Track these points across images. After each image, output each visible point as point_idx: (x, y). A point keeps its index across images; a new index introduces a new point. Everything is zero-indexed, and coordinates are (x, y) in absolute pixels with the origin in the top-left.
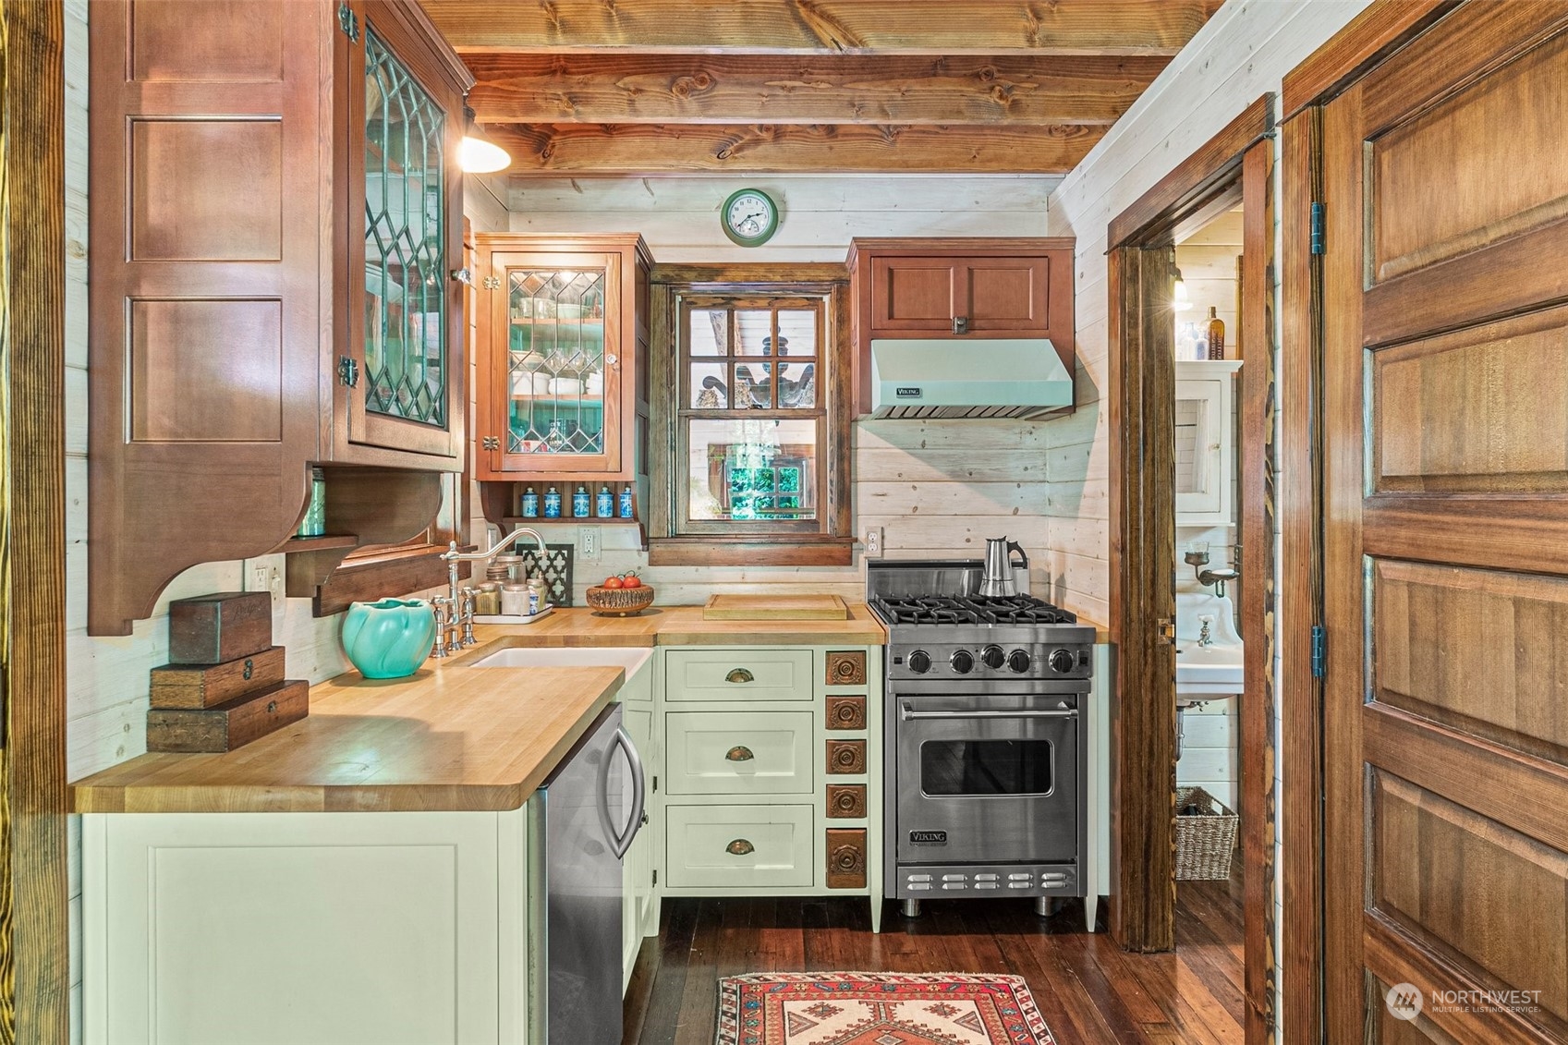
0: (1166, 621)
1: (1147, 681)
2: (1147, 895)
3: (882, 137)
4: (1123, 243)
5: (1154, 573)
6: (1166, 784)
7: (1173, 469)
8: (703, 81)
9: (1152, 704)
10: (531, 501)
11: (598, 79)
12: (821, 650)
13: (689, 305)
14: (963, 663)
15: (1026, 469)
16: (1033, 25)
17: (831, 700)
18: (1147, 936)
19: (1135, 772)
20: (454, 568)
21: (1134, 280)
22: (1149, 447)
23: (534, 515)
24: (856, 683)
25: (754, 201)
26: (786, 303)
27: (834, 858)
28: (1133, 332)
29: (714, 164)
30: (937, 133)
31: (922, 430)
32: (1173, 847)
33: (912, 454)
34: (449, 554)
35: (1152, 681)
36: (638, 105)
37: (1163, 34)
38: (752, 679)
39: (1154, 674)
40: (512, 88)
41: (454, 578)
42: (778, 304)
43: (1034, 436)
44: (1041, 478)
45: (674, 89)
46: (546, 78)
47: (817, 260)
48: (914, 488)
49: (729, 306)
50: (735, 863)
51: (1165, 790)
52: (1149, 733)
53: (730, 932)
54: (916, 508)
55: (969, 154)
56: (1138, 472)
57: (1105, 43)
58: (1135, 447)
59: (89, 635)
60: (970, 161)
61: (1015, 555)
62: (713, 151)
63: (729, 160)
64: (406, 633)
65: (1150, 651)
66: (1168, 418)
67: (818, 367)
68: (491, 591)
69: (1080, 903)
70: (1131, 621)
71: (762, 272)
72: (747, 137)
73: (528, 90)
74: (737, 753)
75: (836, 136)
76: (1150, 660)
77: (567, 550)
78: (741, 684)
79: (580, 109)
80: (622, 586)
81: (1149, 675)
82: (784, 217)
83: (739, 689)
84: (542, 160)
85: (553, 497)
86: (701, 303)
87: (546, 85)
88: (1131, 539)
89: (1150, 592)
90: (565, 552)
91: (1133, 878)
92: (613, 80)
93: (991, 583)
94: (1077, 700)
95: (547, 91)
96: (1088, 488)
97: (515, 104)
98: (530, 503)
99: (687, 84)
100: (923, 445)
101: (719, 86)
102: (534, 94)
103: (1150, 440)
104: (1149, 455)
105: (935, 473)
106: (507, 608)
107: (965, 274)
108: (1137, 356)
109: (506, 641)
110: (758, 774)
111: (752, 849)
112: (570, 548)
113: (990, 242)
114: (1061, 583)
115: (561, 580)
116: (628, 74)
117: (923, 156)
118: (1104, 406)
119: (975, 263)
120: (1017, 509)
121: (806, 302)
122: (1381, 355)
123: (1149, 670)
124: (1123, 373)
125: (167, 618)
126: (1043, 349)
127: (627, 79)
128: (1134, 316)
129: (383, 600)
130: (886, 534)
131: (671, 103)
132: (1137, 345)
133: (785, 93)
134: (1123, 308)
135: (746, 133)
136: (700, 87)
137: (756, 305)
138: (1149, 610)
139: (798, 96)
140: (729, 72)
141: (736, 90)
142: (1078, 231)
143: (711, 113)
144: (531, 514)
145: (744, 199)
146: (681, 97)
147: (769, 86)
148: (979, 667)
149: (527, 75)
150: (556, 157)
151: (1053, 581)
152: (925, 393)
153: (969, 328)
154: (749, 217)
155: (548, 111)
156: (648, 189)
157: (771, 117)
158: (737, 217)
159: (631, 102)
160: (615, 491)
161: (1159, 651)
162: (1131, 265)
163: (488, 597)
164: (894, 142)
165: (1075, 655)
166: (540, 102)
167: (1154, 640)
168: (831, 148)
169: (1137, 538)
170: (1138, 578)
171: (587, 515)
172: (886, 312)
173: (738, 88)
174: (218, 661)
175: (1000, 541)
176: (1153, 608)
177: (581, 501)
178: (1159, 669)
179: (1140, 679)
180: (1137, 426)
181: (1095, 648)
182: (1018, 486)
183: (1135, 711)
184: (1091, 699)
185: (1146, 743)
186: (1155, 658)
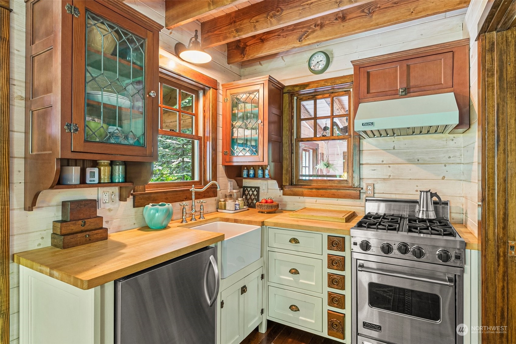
0: (514, 244)
1: (500, 275)
3: (366, 16)
4: (482, 31)
8: (278, 11)
9: (503, 288)
10: (245, 172)
11: (245, 21)
12: (325, 235)
13: (300, 100)
14: (387, 249)
15: (450, 157)
17: (329, 256)
20: (193, 194)
22: (501, 143)
23: (246, 177)
24: (339, 251)
25: (319, 56)
26: (336, 94)
27: (330, 323)
28: (490, 80)
29: (298, 44)
30: (393, 7)
31: (393, 141)
33: (387, 152)
34: (192, 189)
35: (504, 276)
36: (257, 27)
38: (299, 243)
40: (220, 33)
41: (193, 197)
42: (333, 95)
43: (454, 141)
44: (459, 161)
45: (268, 17)
46: (229, 26)
47: (345, 75)
48: (389, 167)
49: (314, 98)
50: (291, 314)
52: (501, 305)
53: (290, 340)
54: (390, 176)
55: (409, 11)
56: (494, 157)
58: (492, 143)
59: (25, 210)
60: (410, 15)
61: (435, 198)
62: (297, 39)
63: (303, 41)
64: (157, 214)
65: (502, 258)
67: (349, 118)
68: (223, 201)
70: (489, 240)
71: (323, 83)
72: (310, 31)
73: (224, 32)
74: (293, 271)
75: (346, 21)
76: (501, 263)
77: (258, 189)
78: (294, 244)
79: (239, 34)
80: (267, 202)
82: (332, 60)
83: (293, 246)
84: (243, 56)
85: (252, 171)
86: (304, 98)
87: (229, 28)
88: (488, 195)
89: (502, 225)
90: (257, 189)
92: (249, 20)
93: (421, 212)
94: (456, 278)
95: (230, 30)
97: (221, 38)
98: (245, 173)
99: (273, 14)
100: (394, 149)
101: (284, 11)
102: (226, 33)
103: (502, 139)
104: (501, 148)
105: (400, 160)
106: (228, 208)
107: (405, 68)
108: (493, 92)
109: (218, 219)
110: (301, 281)
111: (299, 310)
112: (258, 188)
113: (419, 50)
115: (255, 198)
116: (254, 17)
117: (385, 19)
118: (477, 123)
119: (410, 62)
120: (444, 177)
121: (344, 93)
123: (501, 269)
125: (61, 206)
127: (253, 19)
128: (491, 70)
129: (160, 203)
130: (375, 187)
131: (268, 23)
132: (493, 86)
133: (309, 6)
134: (484, 67)
135: (309, 29)
136: (277, 14)
137: (324, 96)
138: (501, 235)
139: (314, 6)
140: (287, 5)
141: (290, 11)
143: (281, 22)
144: (245, 176)
145: (316, 56)
146: (271, 20)
147: (302, 5)
148: (396, 252)
149: (224, 27)
150: (247, 54)
152: (375, 124)
153: (407, 92)
154: (318, 62)
155: (230, 37)
156: (283, 60)
157: (303, 17)
158: (313, 63)
159: (255, 26)
160: (263, 168)
161: (509, 259)
163: (222, 204)
164: (372, 16)
165: (453, 254)
166: (228, 35)
167: (505, 253)
168: (343, 26)
170: (494, 216)
171: (262, 177)
172: (366, 91)
173: (291, 10)
174: (69, 221)
175: (427, 192)
176: (504, 234)
177: (260, 172)
178: (509, 270)
179: (495, 273)
180: (493, 132)
181: (468, 251)
182: (445, 166)
183: (491, 290)
184: (466, 277)
185: (498, 311)
186: (506, 262)
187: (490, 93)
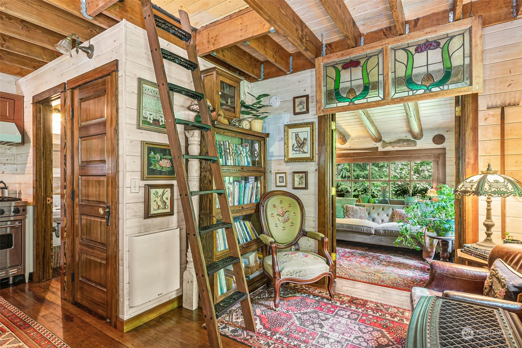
0: (50, 199)
2: (44, 267)
4: (37, 103)
5: (46, 186)
6: (49, 238)
7: (52, 161)
9: (45, 219)
15: (7, 160)
16: (3, 42)
18: (43, 277)
19: (40, 237)
21: (40, 112)
22: (44, 155)
28: (40, 126)
32: (52, 254)
35: (45, 213)
37: (44, 57)
39: (46, 212)
43: (11, 150)
44: (13, 163)
51: (49, 240)
52: (44, 226)
56: (41, 161)
57: (26, 54)
58: (40, 154)
65: (45, 205)
66: (50, 148)
69: (23, 276)
70: (39, 199)
76: (44, 208)
81: (44, 212)
88: (39, 178)
89: (45, 191)
91: (39, 264)
94: (22, 221)
96: (28, 165)
103: (45, 153)
104: (44, 157)
114: (20, 193)
118: (32, 143)
120: (3, 172)
122: (82, 139)
124: (36, 136)
126: (12, 126)
128: (40, 121)
132: (41, 129)
134: (36, 119)
138: (44, 196)
142: (25, 94)
151: (17, 193)
161: (48, 206)
162: (39, 108)
165: (21, 209)
167: (46, 203)
169: (41, 178)
170: (41, 188)
176: (46, 195)
178: (48, 210)
179: (42, 213)
180: (41, 150)
181: (28, 207)
182: (4, 165)
183: (40, 221)
184: (27, 220)
185: (43, 229)
186: (46, 207)
187: (40, 132)
